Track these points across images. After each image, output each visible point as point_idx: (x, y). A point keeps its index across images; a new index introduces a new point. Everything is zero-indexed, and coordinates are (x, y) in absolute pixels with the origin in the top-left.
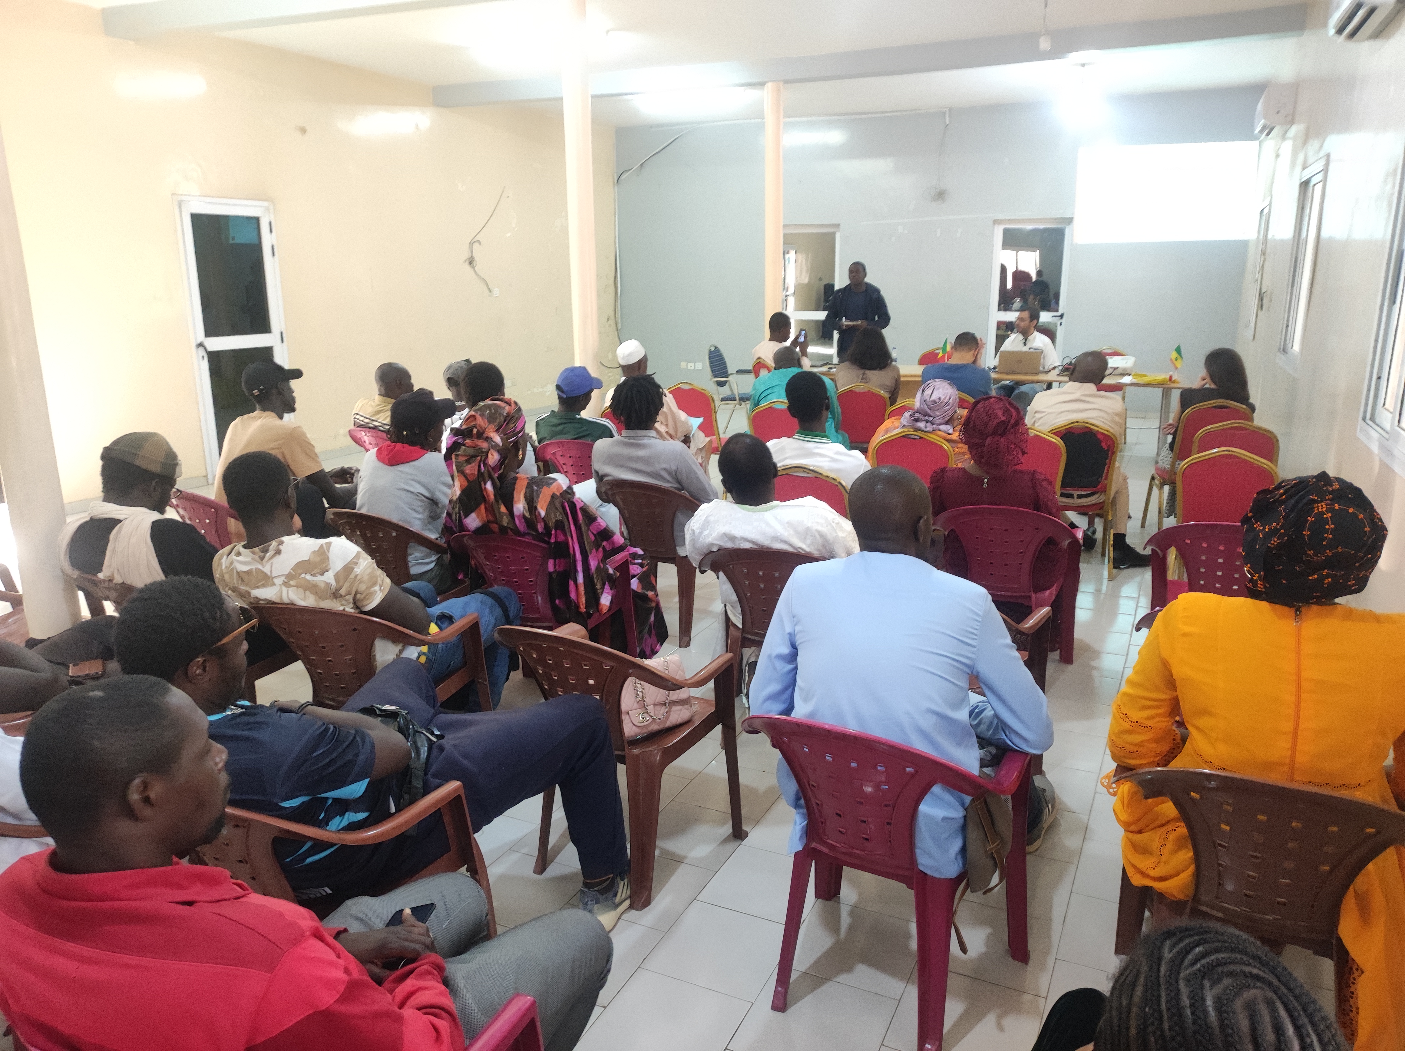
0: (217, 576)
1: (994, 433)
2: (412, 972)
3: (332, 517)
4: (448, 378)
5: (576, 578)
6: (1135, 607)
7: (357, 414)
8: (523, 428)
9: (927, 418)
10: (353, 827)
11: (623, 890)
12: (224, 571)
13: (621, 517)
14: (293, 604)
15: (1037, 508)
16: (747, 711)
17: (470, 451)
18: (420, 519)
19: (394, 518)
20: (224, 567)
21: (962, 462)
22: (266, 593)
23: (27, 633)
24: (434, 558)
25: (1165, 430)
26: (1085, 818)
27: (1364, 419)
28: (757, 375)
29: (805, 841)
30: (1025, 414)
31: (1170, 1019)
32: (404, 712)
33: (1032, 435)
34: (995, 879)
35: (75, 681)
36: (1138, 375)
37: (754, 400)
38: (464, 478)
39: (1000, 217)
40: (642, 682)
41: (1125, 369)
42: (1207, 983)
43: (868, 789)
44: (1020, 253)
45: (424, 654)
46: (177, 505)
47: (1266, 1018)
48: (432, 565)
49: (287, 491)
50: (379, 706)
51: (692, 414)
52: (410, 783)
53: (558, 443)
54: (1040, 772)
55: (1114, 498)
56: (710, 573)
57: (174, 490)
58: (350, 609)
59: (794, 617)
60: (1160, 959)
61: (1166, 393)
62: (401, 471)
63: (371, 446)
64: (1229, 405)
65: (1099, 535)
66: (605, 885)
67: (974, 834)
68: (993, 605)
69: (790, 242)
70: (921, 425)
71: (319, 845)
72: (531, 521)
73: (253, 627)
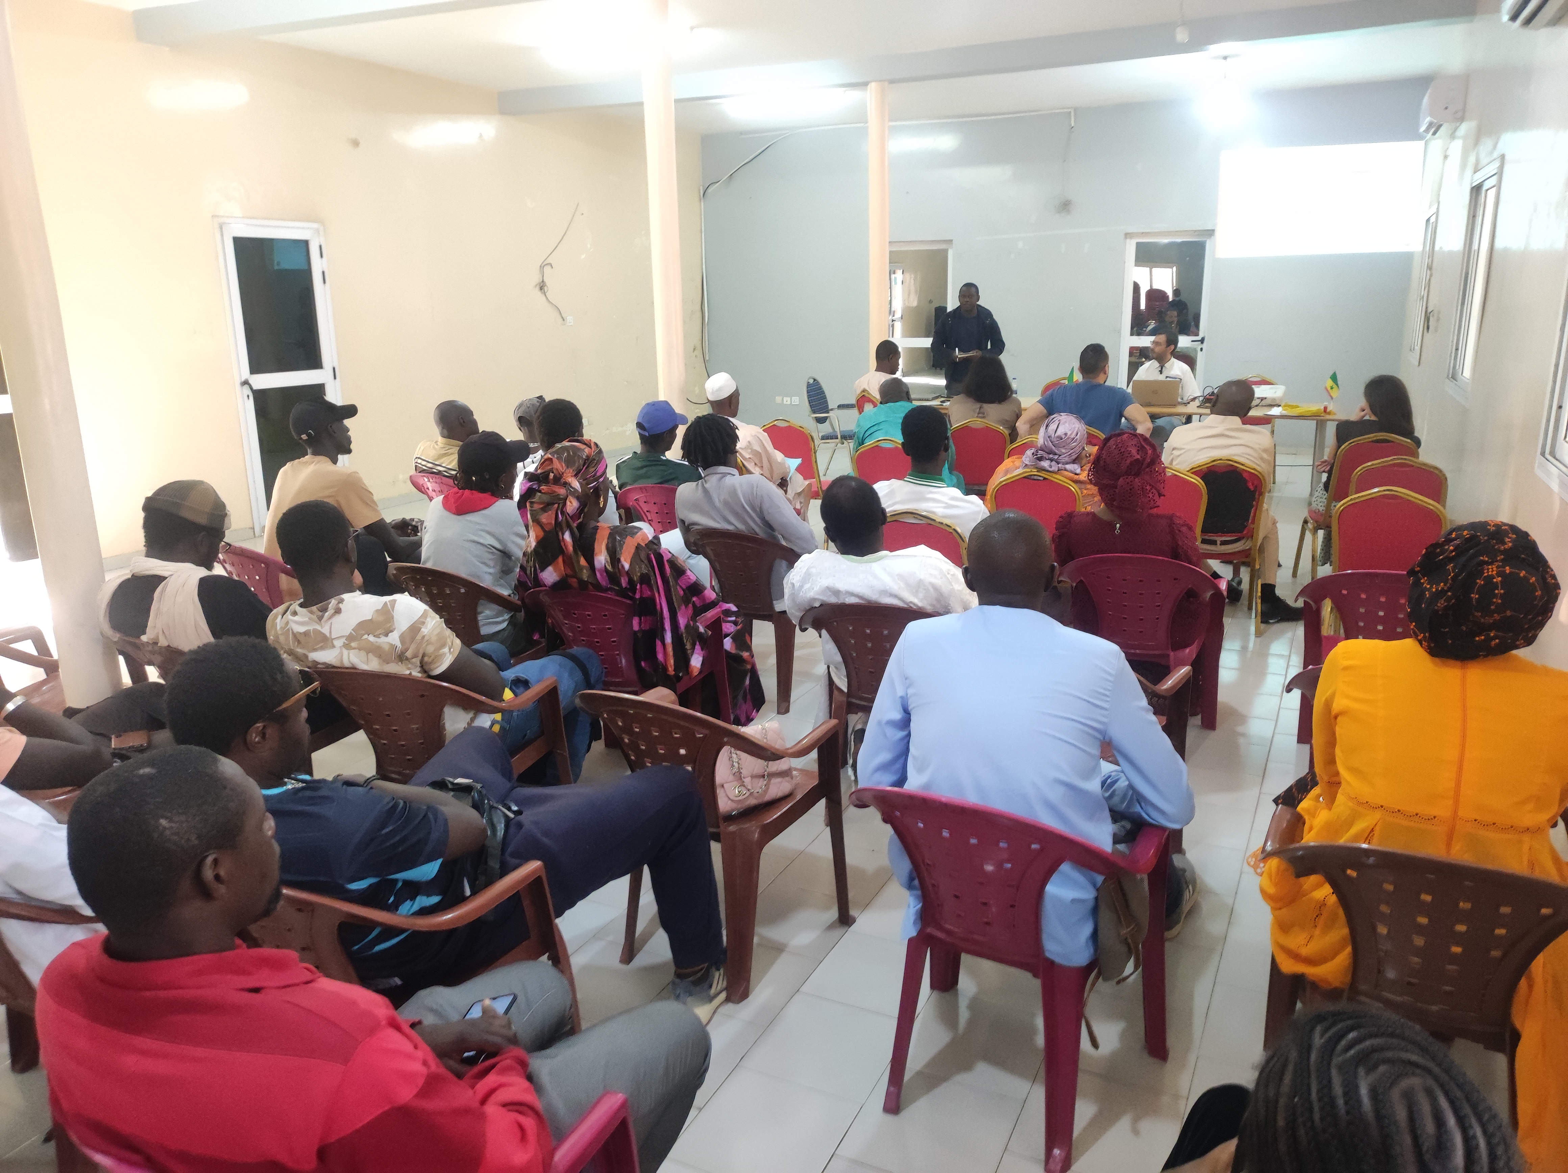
0: (272, 637)
1: (1127, 473)
2: (493, 1067)
3: (395, 572)
4: (519, 417)
5: (664, 636)
6: (1286, 666)
7: (419, 458)
8: (604, 472)
9: (1051, 456)
10: (424, 912)
11: (719, 980)
12: (280, 632)
13: (712, 569)
14: (355, 668)
15: (1175, 555)
16: (853, 784)
17: (546, 498)
18: (490, 573)
19: (463, 572)
20: (278, 627)
21: (1091, 505)
22: (325, 657)
23: (64, 701)
24: (506, 616)
25: (1319, 467)
26: (1230, 901)
27: (1543, 454)
28: (861, 410)
29: (919, 926)
30: (1161, 453)
31: (1322, 1109)
32: (479, 786)
33: (1170, 474)
34: (1130, 967)
35: (121, 755)
36: (1289, 406)
37: (858, 438)
38: (540, 528)
39: (1131, 230)
40: (738, 752)
41: (1274, 399)
42: (1361, 1071)
43: (989, 868)
44: (1154, 269)
45: (498, 722)
46: (225, 561)
47: (1425, 1108)
48: (505, 625)
49: (346, 545)
50: (451, 780)
51: (789, 454)
52: (486, 863)
53: (641, 488)
54: (1180, 850)
55: (1262, 544)
56: (812, 632)
57: (223, 543)
58: (416, 674)
59: (906, 679)
60: (1310, 1048)
61: (1321, 425)
62: (471, 521)
63: (434, 493)
64: (1390, 439)
65: (1245, 586)
66: (699, 975)
67: (1106, 915)
68: (1127, 663)
69: (896, 260)
70: (1045, 464)
71: (389, 931)
72: (614, 573)
73: (314, 692)
